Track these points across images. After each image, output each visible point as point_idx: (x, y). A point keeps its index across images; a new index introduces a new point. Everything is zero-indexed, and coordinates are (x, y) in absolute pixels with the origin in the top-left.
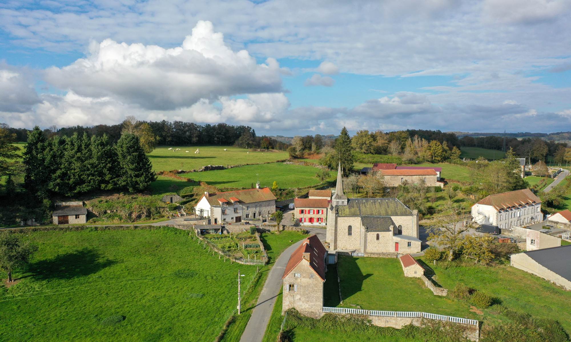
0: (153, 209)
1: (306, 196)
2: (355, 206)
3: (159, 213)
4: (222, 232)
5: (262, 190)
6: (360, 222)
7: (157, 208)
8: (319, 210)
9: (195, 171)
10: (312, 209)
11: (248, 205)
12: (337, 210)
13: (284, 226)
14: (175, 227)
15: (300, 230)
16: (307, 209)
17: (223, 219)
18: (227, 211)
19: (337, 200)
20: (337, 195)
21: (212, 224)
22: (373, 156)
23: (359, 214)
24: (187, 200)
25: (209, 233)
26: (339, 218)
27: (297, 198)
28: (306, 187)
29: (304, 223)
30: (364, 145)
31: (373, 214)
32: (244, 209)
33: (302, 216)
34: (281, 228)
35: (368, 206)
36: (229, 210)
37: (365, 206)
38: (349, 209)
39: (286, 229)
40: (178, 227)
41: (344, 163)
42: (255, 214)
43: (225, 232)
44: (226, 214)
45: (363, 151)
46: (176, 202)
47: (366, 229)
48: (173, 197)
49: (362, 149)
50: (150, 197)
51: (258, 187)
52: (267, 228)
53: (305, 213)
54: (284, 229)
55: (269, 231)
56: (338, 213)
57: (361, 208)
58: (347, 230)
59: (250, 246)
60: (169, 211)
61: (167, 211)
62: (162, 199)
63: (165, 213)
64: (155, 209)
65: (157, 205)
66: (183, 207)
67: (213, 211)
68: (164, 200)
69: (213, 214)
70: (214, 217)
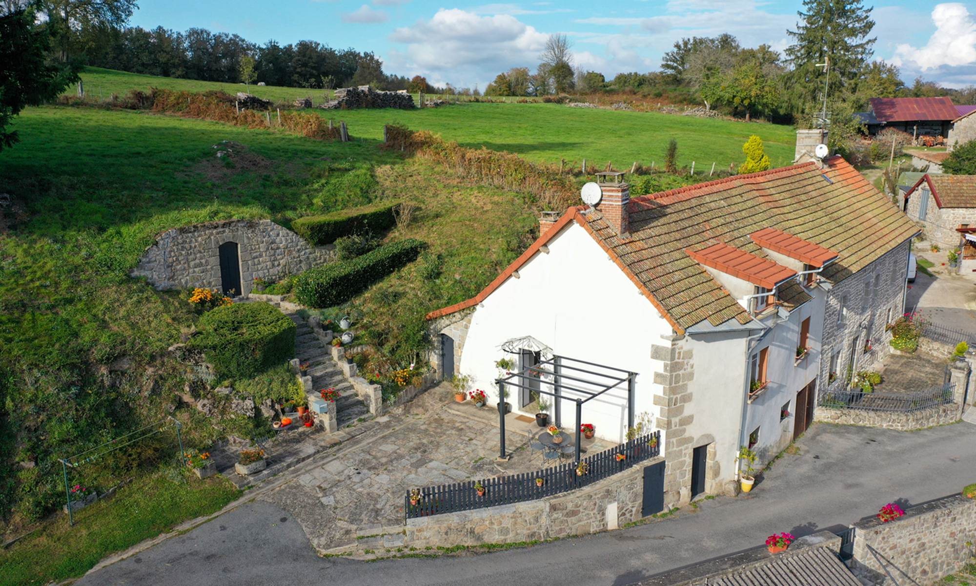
7: (82, 371)
9: (308, 104)
11: (847, 286)
17: (747, 443)
21: (669, 503)
32: (831, 320)
36: (781, 343)
44: (764, 390)
46: (268, 285)
48: (244, 239)
51: (823, 152)
60: (221, 377)
61: (197, 389)
62: (139, 264)
63: (180, 404)
64: (65, 375)
65: (86, 338)
66: (334, 328)
67: (691, 376)
68: (159, 277)
69: (687, 410)
70: (689, 430)
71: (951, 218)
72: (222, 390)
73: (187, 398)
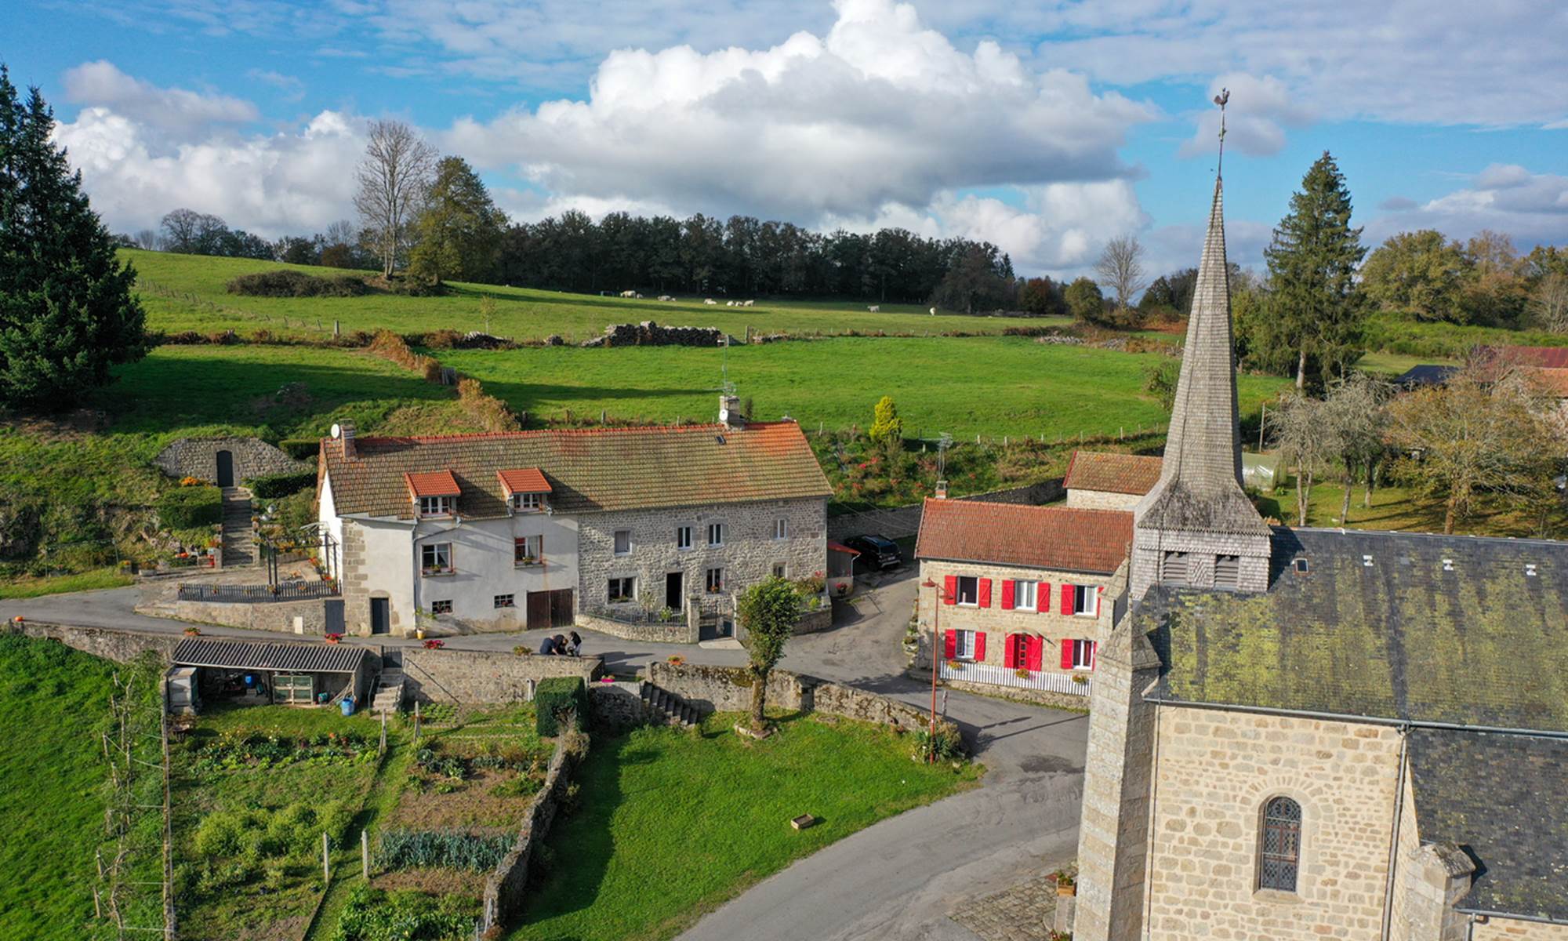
0: (64, 513)
2: (1350, 602)
3: (103, 535)
4: (364, 701)
5: (750, 437)
6: (1388, 771)
7: (90, 510)
8: (1081, 589)
9: (557, 341)
10: (1033, 574)
11: (624, 523)
12: (1160, 641)
13: (810, 685)
14: (69, 638)
15: (913, 726)
16: (999, 575)
17: (427, 606)
18: (463, 556)
20: (1175, 487)
21: (350, 629)
22: (1460, 329)
23: (1384, 690)
25: (273, 698)
27: (941, 496)
29: (981, 667)
31: (1543, 709)
32: (597, 547)
33: (965, 617)
34: (789, 699)
35: (1490, 621)
36: (476, 545)
37: (1455, 613)
38: (1285, 632)
39: (824, 704)
40: (83, 643)
41: (1313, 331)
42: (674, 582)
43: (387, 700)
44: (452, 575)
45: (1413, 308)
46: (249, 481)
47: (1463, 886)
48: (236, 449)
49: (1405, 300)
50: (89, 441)
51: (723, 416)
52: (692, 690)
53: (986, 602)
54: (807, 708)
55: (699, 712)
56: (1164, 669)
57: (1413, 635)
58: (1249, 839)
59: (437, 852)
60: (163, 526)
61: (150, 530)
62: (157, 458)
63: (140, 539)
64: (79, 511)
65: (99, 493)
66: (261, 511)
67: (363, 548)
68: (170, 467)
69: (362, 570)
70: (364, 584)
71: (1078, 499)
72: (164, 534)
73: (145, 536)
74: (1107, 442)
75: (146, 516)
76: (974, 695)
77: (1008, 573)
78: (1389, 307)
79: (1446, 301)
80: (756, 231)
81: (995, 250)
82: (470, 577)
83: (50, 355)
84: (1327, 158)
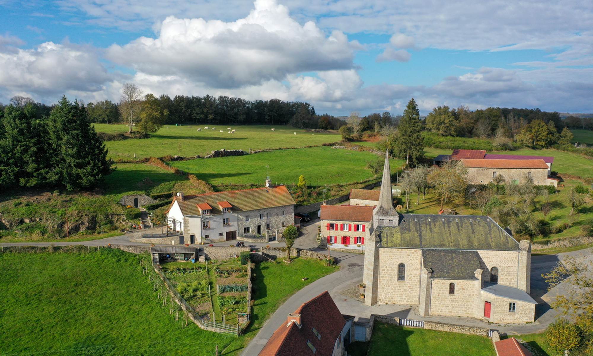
0: (101, 217)
1: (347, 198)
2: (413, 227)
3: (111, 222)
4: (197, 259)
5: (274, 190)
6: (419, 257)
7: (107, 216)
8: (358, 225)
9: (199, 157)
10: (347, 222)
11: (248, 214)
12: (379, 236)
13: (299, 250)
14: (122, 248)
15: (324, 258)
16: (339, 223)
17: (204, 236)
18: (212, 224)
19: (381, 218)
20: (381, 207)
21: (186, 243)
22: (454, 138)
23: (418, 243)
24: (161, 202)
25: (175, 260)
26: (382, 250)
27: (325, 204)
28: (351, 183)
29: (336, 245)
30: (443, 125)
31: (444, 245)
32: (241, 220)
33: (333, 233)
34: (294, 254)
35: (436, 230)
36: (215, 221)
37: (430, 229)
38: (402, 234)
39: (303, 254)
40: (126, 249)
41: (410, 148)
42: (259, 227)
43: (202, 259)
44: (209, 229)
45: (441, 132)
46: (143, 206)
47: (430, 274)
48: (139, 198)
49: (438, 129)
50: (101, 197)
51: (267, 185)
52: (272, 253)
53: (337, 229)
54: (299, 256)
55: (274, 258)
56: (381, 241)
57: (423, 233)
58: (396, 271)
59: (231, 289)
60: (126, 220)
61: (123, 220)
62: (120, 201)
63: (121, 223)
64: (105, 216)
65: (109, 211)
66: (150, 214)
67: (189, 223)
68: (123, 203)
69: (188, 228)
70: (189, 232)
71: (353, 202)
72: (127, 221)
73: (122, 222)
74: (358, 183)
75: (122, 217)
76: (335, 251)
77: (341, 222)
78: (434, 131)
79: (450, 130)
80: (228, 100)
81: (309, 105)
82: (213, 229)
83: (93, 175)
84: (413, 100)
